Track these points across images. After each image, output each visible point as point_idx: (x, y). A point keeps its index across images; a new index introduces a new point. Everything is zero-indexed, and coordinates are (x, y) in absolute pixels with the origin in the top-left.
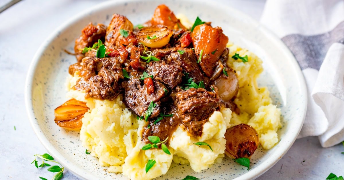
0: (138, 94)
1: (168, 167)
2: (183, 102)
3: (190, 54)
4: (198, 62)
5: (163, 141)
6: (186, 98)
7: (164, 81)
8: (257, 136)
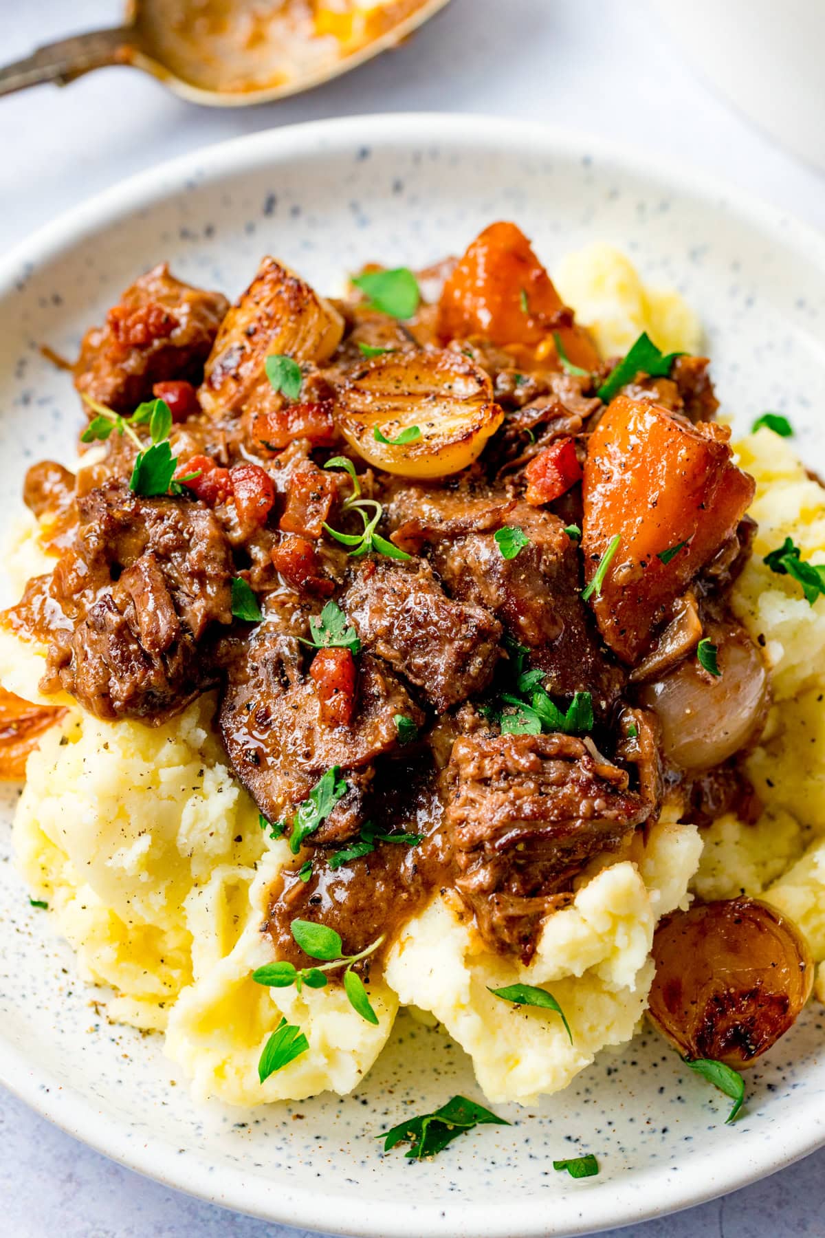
0: (280, 711)
1: (360, 1071)
2: (472, 795)
3: (551, 557)
4: (586, 596)
5: (355, 953)
6: (490, 779)
7: (408, 667)
8: (802, 968)
